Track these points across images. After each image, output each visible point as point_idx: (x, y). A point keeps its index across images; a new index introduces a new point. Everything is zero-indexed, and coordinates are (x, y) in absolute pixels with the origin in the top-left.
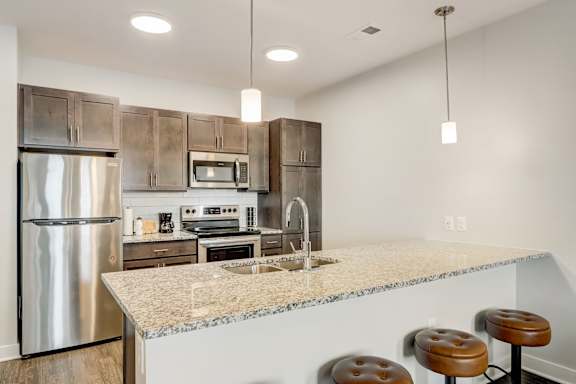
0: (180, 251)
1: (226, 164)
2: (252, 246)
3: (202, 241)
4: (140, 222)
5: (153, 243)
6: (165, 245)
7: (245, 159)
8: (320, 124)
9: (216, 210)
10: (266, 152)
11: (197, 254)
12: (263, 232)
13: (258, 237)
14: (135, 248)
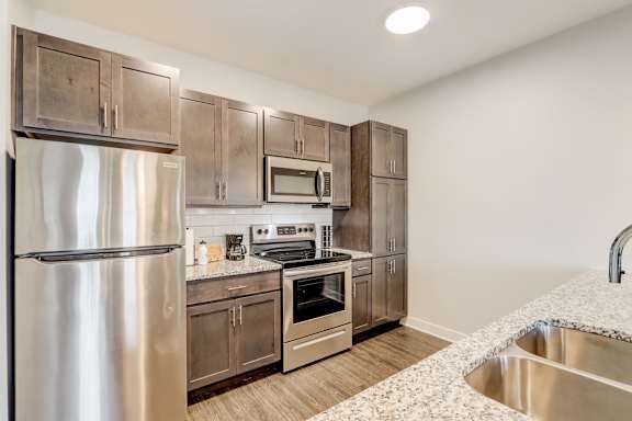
0: (261, 287)
1: (308, 174)
2: (343, 274)
3: (287, 272)
4: (204, 248)
5: (227, 278)
6: (241, 280)
7: (328, 168)
8: (406, 131)
9: (290, 230)
10: (347, 162)
11: (281, 290)
12: (354, 257)
13: (349, 264)
14: (202, 287)
